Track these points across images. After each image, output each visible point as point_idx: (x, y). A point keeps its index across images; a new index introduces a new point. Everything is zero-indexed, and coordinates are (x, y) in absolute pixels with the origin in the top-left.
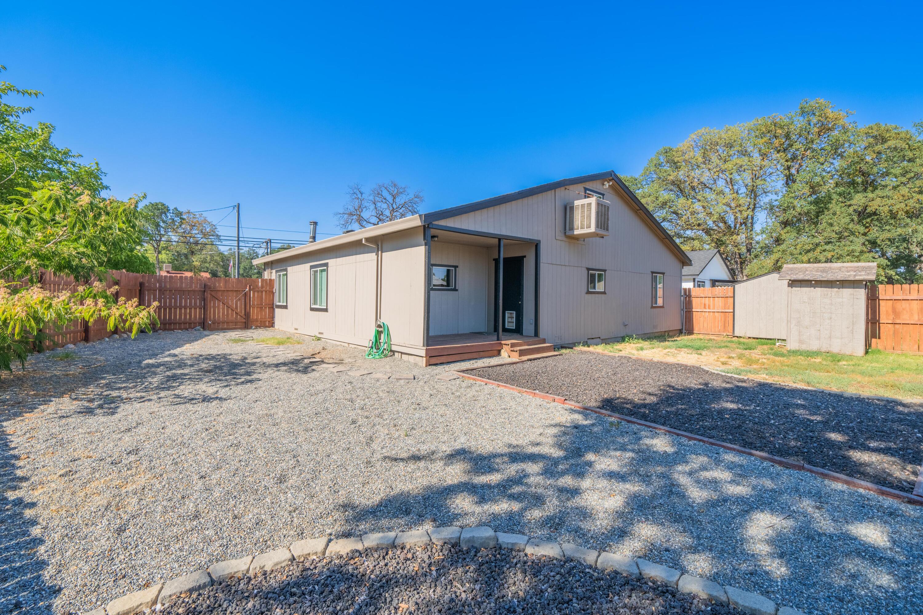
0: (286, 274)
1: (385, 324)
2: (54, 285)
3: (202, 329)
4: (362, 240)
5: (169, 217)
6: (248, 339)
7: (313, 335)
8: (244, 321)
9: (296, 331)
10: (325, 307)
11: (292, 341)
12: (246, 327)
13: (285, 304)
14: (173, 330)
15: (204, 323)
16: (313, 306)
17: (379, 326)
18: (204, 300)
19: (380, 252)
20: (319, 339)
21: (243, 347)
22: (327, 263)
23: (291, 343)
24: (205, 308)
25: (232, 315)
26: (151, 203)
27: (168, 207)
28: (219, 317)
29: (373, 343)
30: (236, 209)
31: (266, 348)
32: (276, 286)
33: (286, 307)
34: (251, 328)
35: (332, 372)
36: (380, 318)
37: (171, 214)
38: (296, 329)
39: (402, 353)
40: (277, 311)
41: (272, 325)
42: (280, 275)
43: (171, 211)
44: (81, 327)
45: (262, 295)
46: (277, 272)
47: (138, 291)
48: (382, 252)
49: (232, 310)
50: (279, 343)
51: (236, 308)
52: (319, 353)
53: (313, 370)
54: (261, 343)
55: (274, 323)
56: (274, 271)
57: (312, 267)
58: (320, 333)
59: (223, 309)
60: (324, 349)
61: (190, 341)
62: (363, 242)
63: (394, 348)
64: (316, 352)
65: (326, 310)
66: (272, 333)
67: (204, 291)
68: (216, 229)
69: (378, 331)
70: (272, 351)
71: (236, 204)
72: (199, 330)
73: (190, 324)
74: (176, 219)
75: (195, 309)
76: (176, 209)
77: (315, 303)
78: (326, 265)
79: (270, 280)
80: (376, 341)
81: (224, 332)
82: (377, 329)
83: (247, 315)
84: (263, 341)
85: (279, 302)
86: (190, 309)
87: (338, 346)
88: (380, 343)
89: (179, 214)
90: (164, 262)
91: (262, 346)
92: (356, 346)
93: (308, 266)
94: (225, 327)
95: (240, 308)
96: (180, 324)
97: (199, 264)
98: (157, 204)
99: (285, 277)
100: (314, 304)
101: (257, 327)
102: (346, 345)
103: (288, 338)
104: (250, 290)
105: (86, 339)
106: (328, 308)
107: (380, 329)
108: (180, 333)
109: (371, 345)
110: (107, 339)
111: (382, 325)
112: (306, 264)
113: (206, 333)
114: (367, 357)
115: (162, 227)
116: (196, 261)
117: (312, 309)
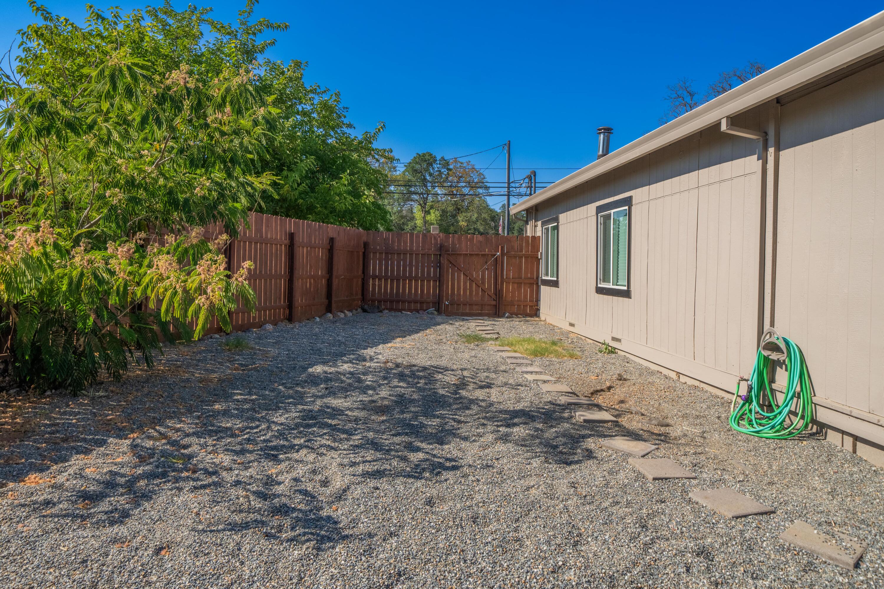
0: (556, 228)
1: (792, 342)
2: (250, 243)
3: (436, 313)
4: (718, 125)
5: (436, 169)
6: (489, 336)
7: (602, 341)
8: (494, 303)
9: (571, 329)
10: (625, 288)
11: (560, 350)
12: (496, 314)
13: (555, 279)
14: (400, 311)
15: (439, 303)
16: (602, 285)
17: (773, 347)
18: (440, 267)
19: (771, 150)
20: (612, 351)
21: (473, 353)
22: (631, 198)
23: (558, 355)
24: (440, 280)
25: (477, 293)
26: (417, 154)
27: (435, 157)
28: (459, 294)
29: (750, 389)
30: (506, 148)
31: (509, 361)
32: (542, 249)
33: (555, 284)
34: (503, 316)
35: (640, 476)
36: (772, 324)
37: (438, 166)
38: (572, 325)
39: (856, 439)
40: (544, 289)
41: (535, 313)
42: (547, 229)
43: (438, 162)
44: (284, 302)
45: (521, 262)
46: (543, 224)
47: (361, 253)
48: (778, 150)
49: (478, 286)
50: (536, 353)
51: (483, 283)
52: (609, 388)
53: (590, 455)
54: (506, 348)
55: (538, 310)
56: (539, 223)
57: (599, 209)
58: (614, 339)
59: (465, 283)
60: (621, 378)
61: (404, 334)
62: (724, 127)
63: (823, 416)
64: (604, 387)
65: (627, 294)
66: (531, 329)
67: (440, 255)
68: (484, 178)
69: (766, 358)
70: (518, 369)
71: (507, 142)
72: (432, 313)
73: (421, 303)
74: (443, 170)
75: (429, 281)
76: (443, 158)
77: (606, 279)
78: (628, 201)
79: (534, 238)
80: (761, 385)
81: (463, 320)
82: (766, 353)
83: (498, 294)
84: (511, 344)
85: (547, 275)
86: (423, 281)
87: (652, 373)
88: (772, 391)
89: (446, 164)
90: (433, 224)
91: (504, 355)
92: (697, 383)
93: (592, 208)
94: (468, 311)
95: (489, 285)
96: (409, 302)
97: (466, 224)
98: (424, 155)
99: (556, 231)
100: (604, 281)
101: (513, 315)
102: (673, 375)
103: (554, 343)
104: (503, 254)
105: (290, 319)
106: (632, 289)
107: (774, 356)
108: (408, 315)
109: (743, 392)
110: (318, 319)
111: (782, 346)
112: (589, 206)
113: (439, 319)
114: (735, 426)
115: (429, 181)
116: (463, 221)
117: (600, 291)
